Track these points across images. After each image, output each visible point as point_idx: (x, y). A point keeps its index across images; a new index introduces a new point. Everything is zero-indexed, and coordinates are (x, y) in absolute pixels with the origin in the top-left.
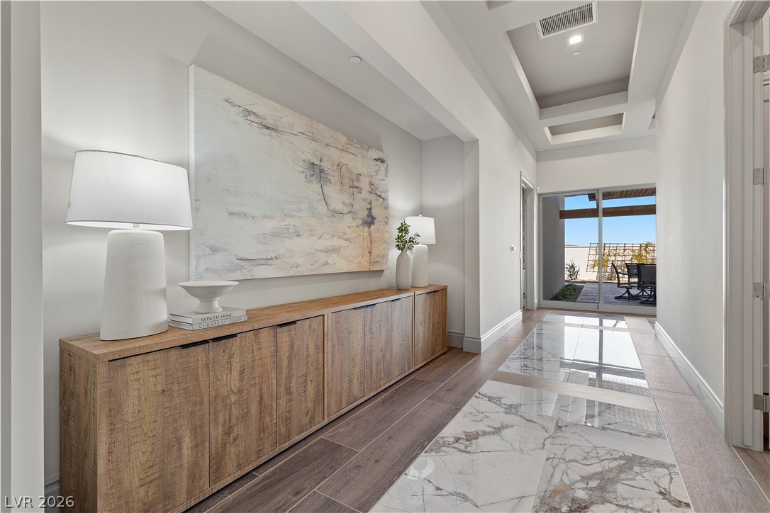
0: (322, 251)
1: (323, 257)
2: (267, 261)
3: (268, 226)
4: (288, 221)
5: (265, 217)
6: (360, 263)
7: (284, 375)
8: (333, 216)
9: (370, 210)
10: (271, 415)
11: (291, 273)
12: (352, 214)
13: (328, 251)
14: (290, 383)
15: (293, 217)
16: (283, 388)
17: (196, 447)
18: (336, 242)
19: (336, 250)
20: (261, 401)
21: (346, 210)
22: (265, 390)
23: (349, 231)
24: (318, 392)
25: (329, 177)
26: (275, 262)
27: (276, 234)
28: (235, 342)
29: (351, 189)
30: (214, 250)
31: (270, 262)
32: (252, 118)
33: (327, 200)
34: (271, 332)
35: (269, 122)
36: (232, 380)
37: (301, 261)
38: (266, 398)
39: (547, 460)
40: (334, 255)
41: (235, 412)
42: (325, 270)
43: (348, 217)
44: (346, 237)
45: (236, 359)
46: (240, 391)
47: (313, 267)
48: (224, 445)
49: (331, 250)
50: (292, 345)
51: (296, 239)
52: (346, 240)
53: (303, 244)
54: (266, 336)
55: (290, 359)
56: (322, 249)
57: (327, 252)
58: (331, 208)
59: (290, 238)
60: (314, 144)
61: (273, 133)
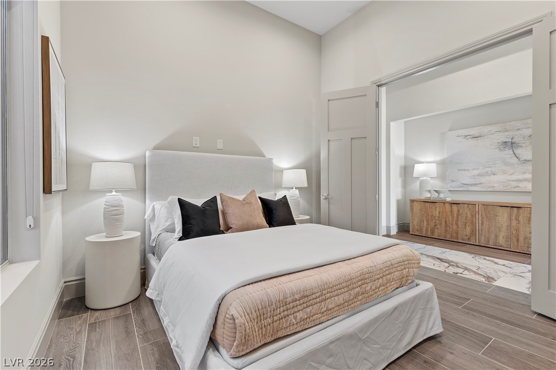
0: (513, 181)
1: (514, 184)
2: (475, 185)
3: (475, 172)
4: (488, 169)
5: (475, 169)
7: (455, 219)
10: (450, 228)
11: (489, 190)
13: (519, 181)
14: (458, 222)
15: (491, 167)
16: (454, 222)
17: (428, 224)
18: (527, 176)
19: (527, 180)
20: (446, 222)
22: (447, 220)
24: (473, 231)
25: (520, 145)
26: (479, 185)
27: (480, 175)
28: (437, 204)
30: (453, 181)
32: (468, 137)
33: (518, 156)
34: (449, 205)
35: (477, 135)
36: (436, 213)
37: (496, 185)
38: (448, 222)
41: (437, 222)
45: (437, 208)
46: (439, 217)
48: (434, 228)
49: (522, 180)
50: (459, 211)
51: (493, 176)
53: (500, 177)
54: (447, 206)
55: (457, 215)
57: (517, 181)
58: (521, 160)
59: (489, 176)
60: (507, 133)
61: (479, 138)
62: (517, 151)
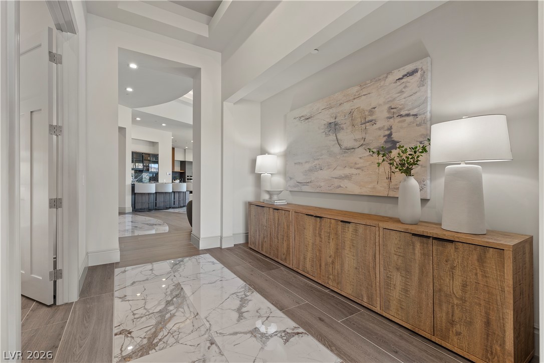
0: (336, 178)
1: (337, 182)
3: (307, 166)
4: (316, 162)
5: (306, 162)
6: (374, 188)
8: (345, 152)
9: (390, 135)
10: (273, 242)
11: (317, 191)
12: (364, 146)
13: (341, 178)
15: (318, 159)
18: (347, 171)
19: (347, 177)
21: (357, 144)
23: (361, 161)
25: (342, 126)
26: (310, 184)
27: (311, 170)
29: (364, 125)
31: (308, 184)
32: (302, 119)
33: (340, 142)
35: (308, 115)
37: (322, 184)
39: (197, 313)
40: (345, 180)
42: (338, 191)
43: (361, 150)
44: (357, 166)
47: (330, 188)
49: (343, 177)
51: (320, 172)
52: (358, 168)
53: (325, 174)
55: (278, 224)
56: (336, 176)
57: (339, 179)
58: (343, 147)
59: (317, 171)
60: (331, 110)
61: (310, 120)
62: (340, 136)
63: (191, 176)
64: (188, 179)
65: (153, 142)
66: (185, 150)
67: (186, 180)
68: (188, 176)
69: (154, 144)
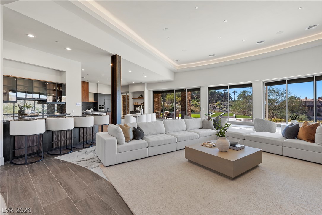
63: (103, 106)
64: (100, 108)
65: (61, 71)
66: (98, 84)
67: (99, 109)
68: (100, 106)
69: (61, 73)
